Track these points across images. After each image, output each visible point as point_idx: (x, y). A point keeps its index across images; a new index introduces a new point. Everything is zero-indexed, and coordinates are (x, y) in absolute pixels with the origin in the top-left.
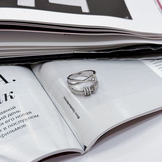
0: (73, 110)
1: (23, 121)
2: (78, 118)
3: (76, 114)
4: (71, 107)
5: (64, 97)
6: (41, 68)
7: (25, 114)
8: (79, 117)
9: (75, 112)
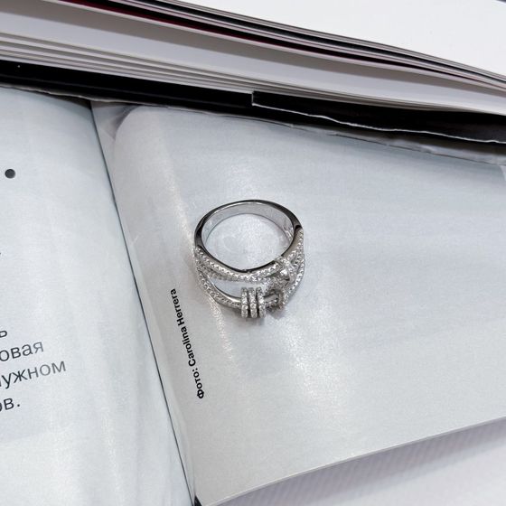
0: (191, 355)
1: (8, 383)
2: (198, 395)
3: (196, 374)
4: (187, 342)
5: (173, 291)
6: (119, 121)
7: (21, 351)
8: (203, 393)
9: (194, 367)
